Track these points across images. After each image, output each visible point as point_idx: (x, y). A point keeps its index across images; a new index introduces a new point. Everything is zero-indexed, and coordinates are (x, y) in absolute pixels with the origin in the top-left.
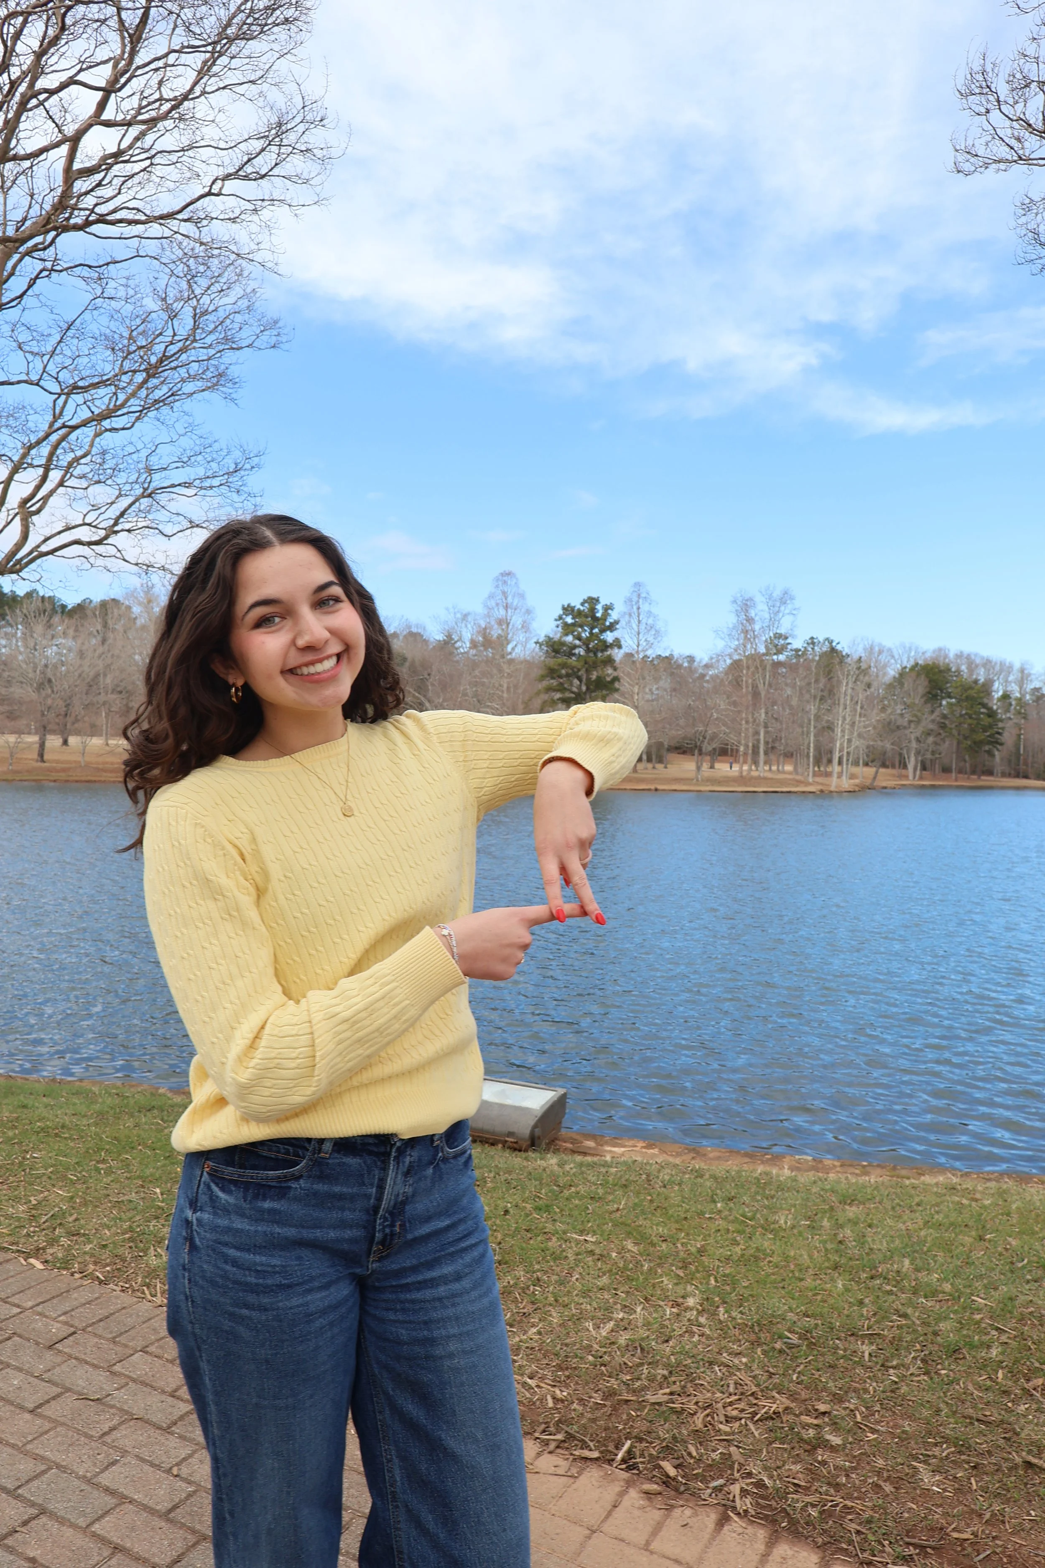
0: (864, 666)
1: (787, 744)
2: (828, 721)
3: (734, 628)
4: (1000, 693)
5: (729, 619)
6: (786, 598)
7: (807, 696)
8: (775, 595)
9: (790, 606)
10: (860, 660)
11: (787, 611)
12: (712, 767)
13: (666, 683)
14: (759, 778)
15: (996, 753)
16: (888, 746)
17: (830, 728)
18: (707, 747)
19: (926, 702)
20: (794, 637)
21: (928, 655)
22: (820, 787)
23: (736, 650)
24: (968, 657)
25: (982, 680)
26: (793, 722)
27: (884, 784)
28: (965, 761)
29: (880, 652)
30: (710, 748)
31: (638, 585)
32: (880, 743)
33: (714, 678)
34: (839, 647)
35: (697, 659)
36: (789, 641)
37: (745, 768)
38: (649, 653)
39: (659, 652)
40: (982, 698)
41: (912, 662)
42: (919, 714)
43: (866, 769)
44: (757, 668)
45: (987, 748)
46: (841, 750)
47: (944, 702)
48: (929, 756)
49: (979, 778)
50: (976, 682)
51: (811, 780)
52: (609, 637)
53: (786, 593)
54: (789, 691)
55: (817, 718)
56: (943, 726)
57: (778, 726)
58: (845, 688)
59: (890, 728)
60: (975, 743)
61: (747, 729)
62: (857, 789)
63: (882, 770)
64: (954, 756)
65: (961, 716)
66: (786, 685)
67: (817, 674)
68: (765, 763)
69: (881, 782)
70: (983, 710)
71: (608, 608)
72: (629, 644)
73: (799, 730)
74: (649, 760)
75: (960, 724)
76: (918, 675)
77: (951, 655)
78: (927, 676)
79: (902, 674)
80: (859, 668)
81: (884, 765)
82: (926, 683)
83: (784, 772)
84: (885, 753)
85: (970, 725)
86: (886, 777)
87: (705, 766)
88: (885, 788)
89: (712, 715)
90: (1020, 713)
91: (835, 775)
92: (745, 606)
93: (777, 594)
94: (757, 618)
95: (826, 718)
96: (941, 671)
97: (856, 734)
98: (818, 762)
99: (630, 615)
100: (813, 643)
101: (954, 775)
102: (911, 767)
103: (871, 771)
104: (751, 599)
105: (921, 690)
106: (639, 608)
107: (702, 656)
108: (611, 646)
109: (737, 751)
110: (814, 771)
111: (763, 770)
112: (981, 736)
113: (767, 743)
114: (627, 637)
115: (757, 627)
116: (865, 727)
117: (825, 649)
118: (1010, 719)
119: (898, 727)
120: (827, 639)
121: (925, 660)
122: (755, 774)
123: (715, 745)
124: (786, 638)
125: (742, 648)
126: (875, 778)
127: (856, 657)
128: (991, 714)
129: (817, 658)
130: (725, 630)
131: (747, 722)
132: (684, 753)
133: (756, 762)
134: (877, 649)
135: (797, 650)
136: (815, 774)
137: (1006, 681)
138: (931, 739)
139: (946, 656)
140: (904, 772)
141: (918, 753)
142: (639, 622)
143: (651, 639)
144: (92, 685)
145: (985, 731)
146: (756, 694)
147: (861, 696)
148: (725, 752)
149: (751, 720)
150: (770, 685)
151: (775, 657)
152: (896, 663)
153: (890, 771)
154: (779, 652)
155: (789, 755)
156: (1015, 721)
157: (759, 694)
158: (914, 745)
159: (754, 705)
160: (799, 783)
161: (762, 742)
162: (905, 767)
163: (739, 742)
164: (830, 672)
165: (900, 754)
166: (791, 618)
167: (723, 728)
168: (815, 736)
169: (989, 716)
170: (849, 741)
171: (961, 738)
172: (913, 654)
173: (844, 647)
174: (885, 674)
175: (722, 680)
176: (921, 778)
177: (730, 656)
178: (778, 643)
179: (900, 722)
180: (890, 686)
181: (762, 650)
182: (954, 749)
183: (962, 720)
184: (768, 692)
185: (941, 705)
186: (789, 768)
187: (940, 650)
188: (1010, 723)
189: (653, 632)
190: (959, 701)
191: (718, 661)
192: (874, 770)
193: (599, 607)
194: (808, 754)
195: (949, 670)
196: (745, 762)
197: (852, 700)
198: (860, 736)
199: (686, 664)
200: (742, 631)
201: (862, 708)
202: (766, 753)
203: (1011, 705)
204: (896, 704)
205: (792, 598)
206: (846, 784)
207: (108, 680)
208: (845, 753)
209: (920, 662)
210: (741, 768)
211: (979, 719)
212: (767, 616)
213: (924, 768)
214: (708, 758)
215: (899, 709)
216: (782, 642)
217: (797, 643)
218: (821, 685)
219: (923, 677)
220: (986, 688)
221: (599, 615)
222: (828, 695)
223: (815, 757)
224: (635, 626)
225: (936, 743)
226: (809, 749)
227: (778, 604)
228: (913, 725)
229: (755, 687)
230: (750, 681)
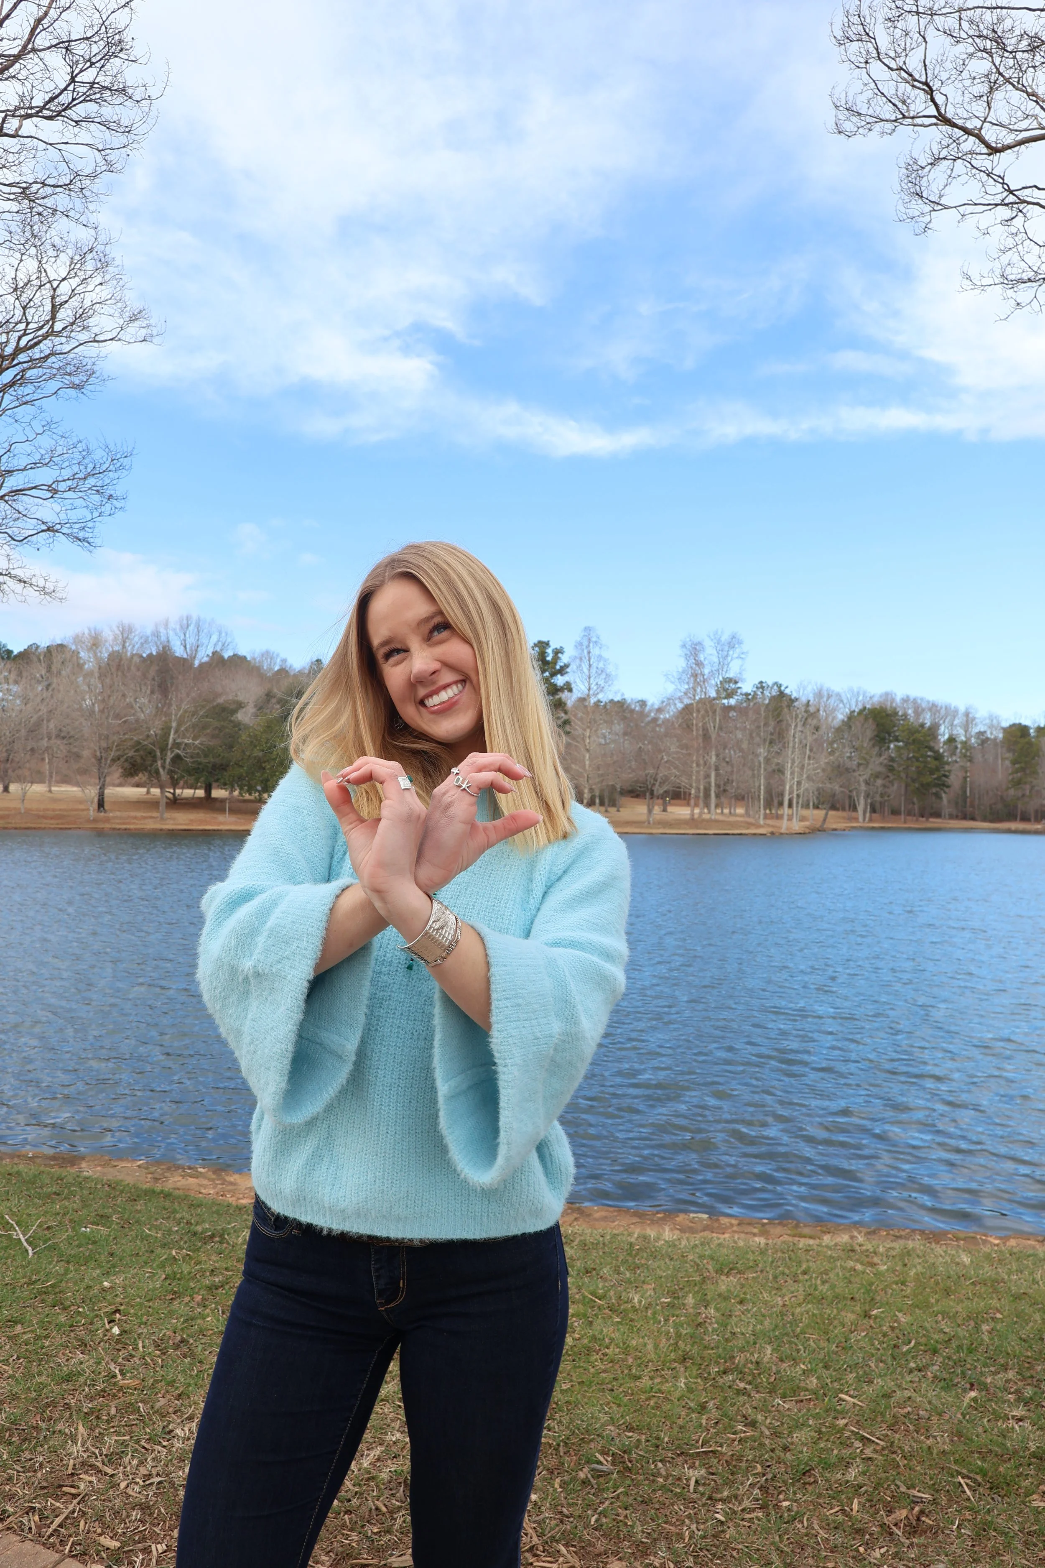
0: (812, 709)
1: (738, 788)
2: (778, 764)
3: (683, 672)
4: (946, 737)
5: (679, 663)
6: (734, 642)
7: (757, 740)
8: (723, 639)
9: (738, 650)
10: (808, 704)
11: (735, 655)
12: (665, 810)
13: (618, 727)
14: (710, 821)
15: (944, 795)
16: (837, 788)
17: (780, 771)
18: (659, 790)
19: (874, 746)
20: (743, 680)
21: (875, 699)
22: (770, 830)
23: (686, 694)
24: (915, 701)
25: (928, 724)
26: (744, 765)
27: (834, 826)
28: (914, 803)
29: (829, 697)
30: (661, 791)
31: (587, 629)
32: (828, 785)
33: (666, 721)
34: (787, 691)
35: (649, 704)
36: (739, 685)
37: (697, 811)
38: (600, 696)
39: (611, 697)
40: (928, 741)
41: (860, 706)
42: (868, 757)
43: (816, 812)
44: (707, 711)
45: (934, 790)
46: (791, 793)
47: (892, 746)
48: (878, 798)
49: (927, 820)
50: (922, 725)
51: (762, 822)
52: (560, 680)
53: (733, 637)
54: (739, 735)
55: (767, 760)
56: (891, 769)
57: (729, 769)
58: (795, 732)
59: (840, 771)
60: (922, 785)
61: (698, 772)
62: (807, 831)
63: (831, 813)
64: (903, 798)
65: (908, 759)
66: (736, 728)
67: (766, 718)
68: (717, 806)
69: (831, 824)
70: (929, 753)
71: (558, 652)
72: (580, 688)
73: (750, 773)
74: (602, 804)
75: (908, 767)
76: (866, 719)
77: (898, 699)
78: (875, 719)
79: (851, 717)
80: (806, 711)
81: (833, 807)
82: (874, 727)
83: (736, 815)
84: (834, 795)
85: (918, 767)
86: (835, 819)
87: (657, 809)
88: (835, 830)
89: (662, 758)
90: (965, 756)
91: (786, 817)
92: (694, 650)
93: (725, 638)
94: (706, 662)
95: (776, 760)
96: (888, 715)
97: (805, 776)
98: (769, 804)
99: (581, 659)
100: (762, 687)
101: (903, 817)
102: (860, 809)
103: (821, 813)
104: (700, 643)
105: (869, 733)
106: (589, 653)
107: (653, 700)
108: (561, 689)
109: (690, 794)
110: (765, 814)
111: (715, 814)
112: (928, 779)
113: (718, 786)
114: (578, 681)
115: (706, 671)
116: (814, 770)
117: (774, 693)
118: (956, 762)
119: (847, 770)
120: (776, 683)
121: (873, 704)
122: (706, 816)
123: (665, 788)
124: (736, 682)
125: (691, 691)
126: (825, 820)
127: (804, 700)
128: (938, 757)
129: (767, 702)
130: (675, 674)
131: (698, 765)
132: (637, 796)
133: (707, 805)
134: (825, 694)
135: (747, 694)
136: (766, 817)
137: (952, 725)
138: (879, 782)
139: (893, 700)
140: (854, 814)
141: (867, 796)
142: (590, 666)
143: (601, 682)
144: (34, 730)
145: (932, 773)
146: (706, 736)
147: (810, 738)
148: (678, 795)
149: (701, 762)
150: (721, 728)
151: (725, 701)
152: (845, 707)
153: (840, 813)
154: (729, 696)
155: (740, 798)
156: (961, 764)
157: (710, 737)
158: (863, 787)
159: (705, 748)
160: (749, 825)
161: (713, 784)
162: (855, 809)
163: (691, 786)
164: (779, 715)
165: (850, 797)
166: (739, 662)
167: (674, 771)
168: (765, 778)
169: (936, 759)
170: (799, 783)
171: (909, 780)
172: (861, 698)
173: (792, 690)
174: (834, 718)
175: (673, 723)
176: (871, 820)
177: (680, 699)
178: (728, 687)
179: (849, 764)
180: (839, 730)
181: (713, 694)
182: (903, 791)
183: (909, 762)
184: (719, 735)
185: (889, 748)
186: (740, 811)
187: (887, 694)
188: (957, 765)
189: (603, 676)
190: (907, 744)
191: (669, 704)
192: (823, 812)
193: (549, 651)
194: (759, 796)
195: (896, 713)
196: (696, 805)
197: (800, 742)
198: (809, 778)
199: (637, 709)
200: (692, 675)
201: (811, 750)
202: (717, 796)
203: (956, 748)
204: (844, 747)
205: (740, 642)
206: (797, 826)
207: (52, 725)
208: (795, 796)
209: (868, 706)
210: (692, 811)
211: (926, 762)
212: (716, 660)
213: (873, 810)
214: (660, 801)
215: (847, 751)
216: (733, 686)
217: (747, 687)
218: (770, 729)
219: (871, 721)
220: (933, 731)
221: (549, 658)
222: (778, 738)
223: (766, 800)
224: (586, 670)
225: (884, 786)
226: (760, 792)
227: (726, 648)
228: (861, 768)
229: (705, 731)
230: (700, 725)
